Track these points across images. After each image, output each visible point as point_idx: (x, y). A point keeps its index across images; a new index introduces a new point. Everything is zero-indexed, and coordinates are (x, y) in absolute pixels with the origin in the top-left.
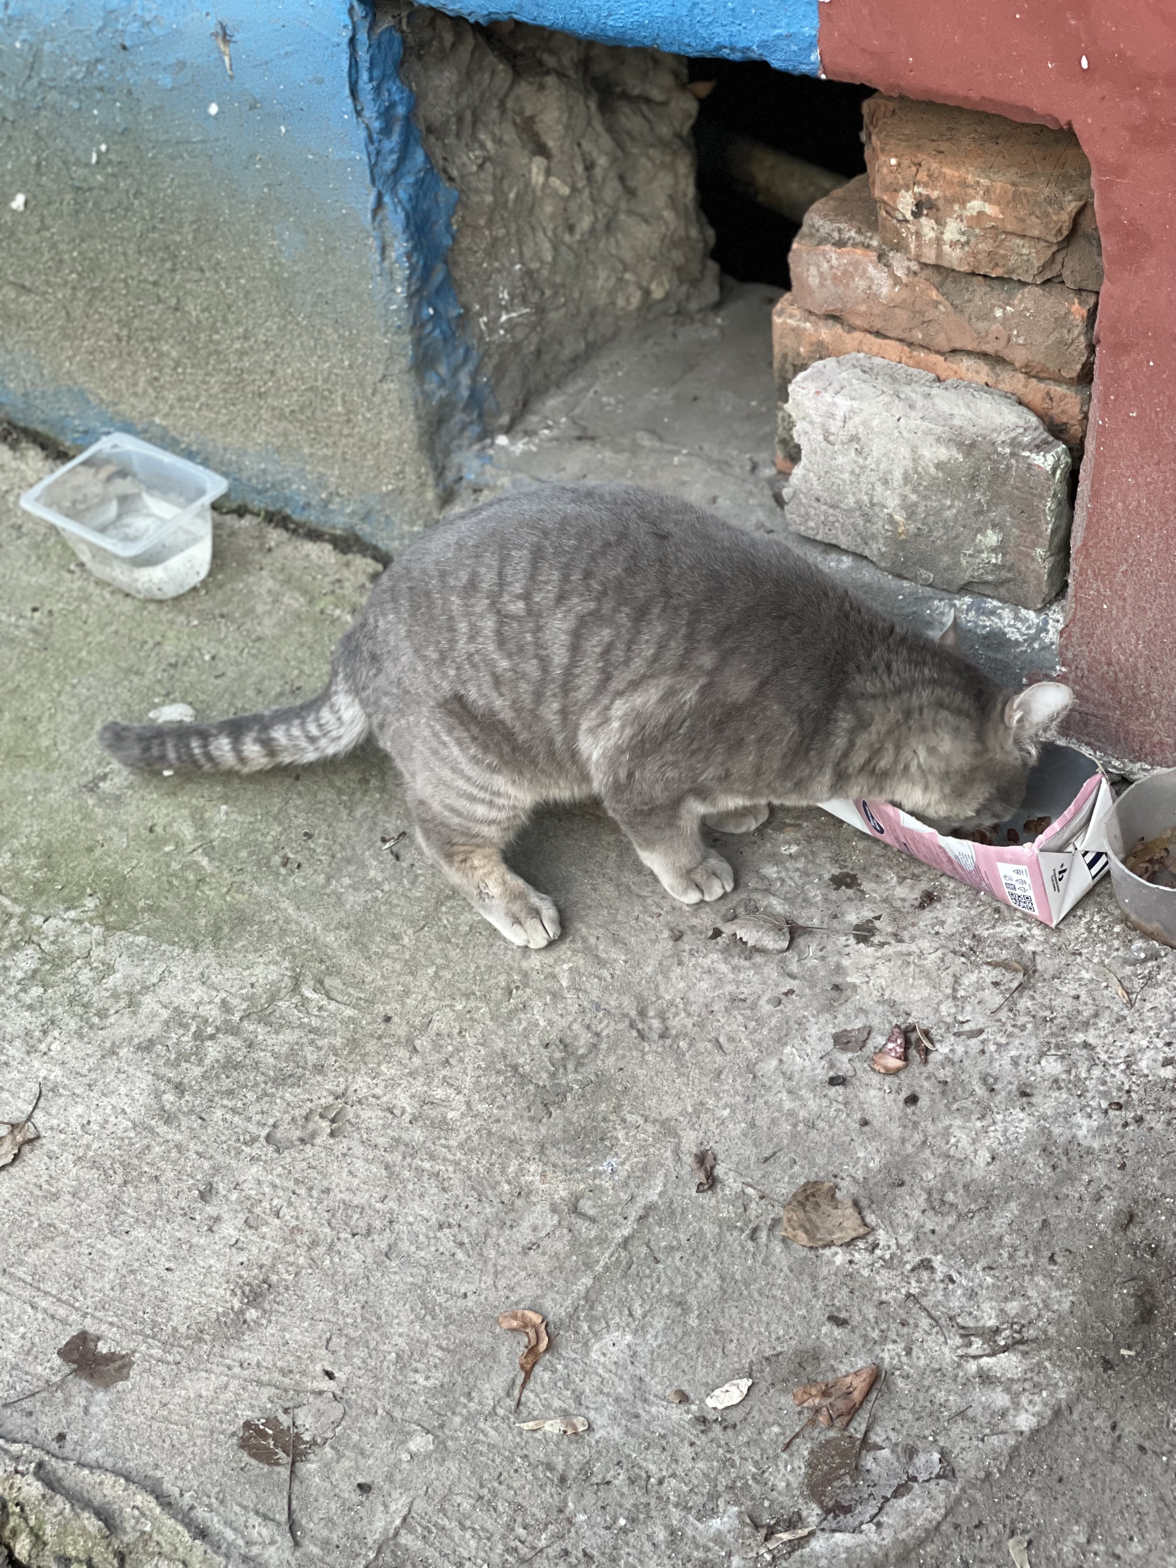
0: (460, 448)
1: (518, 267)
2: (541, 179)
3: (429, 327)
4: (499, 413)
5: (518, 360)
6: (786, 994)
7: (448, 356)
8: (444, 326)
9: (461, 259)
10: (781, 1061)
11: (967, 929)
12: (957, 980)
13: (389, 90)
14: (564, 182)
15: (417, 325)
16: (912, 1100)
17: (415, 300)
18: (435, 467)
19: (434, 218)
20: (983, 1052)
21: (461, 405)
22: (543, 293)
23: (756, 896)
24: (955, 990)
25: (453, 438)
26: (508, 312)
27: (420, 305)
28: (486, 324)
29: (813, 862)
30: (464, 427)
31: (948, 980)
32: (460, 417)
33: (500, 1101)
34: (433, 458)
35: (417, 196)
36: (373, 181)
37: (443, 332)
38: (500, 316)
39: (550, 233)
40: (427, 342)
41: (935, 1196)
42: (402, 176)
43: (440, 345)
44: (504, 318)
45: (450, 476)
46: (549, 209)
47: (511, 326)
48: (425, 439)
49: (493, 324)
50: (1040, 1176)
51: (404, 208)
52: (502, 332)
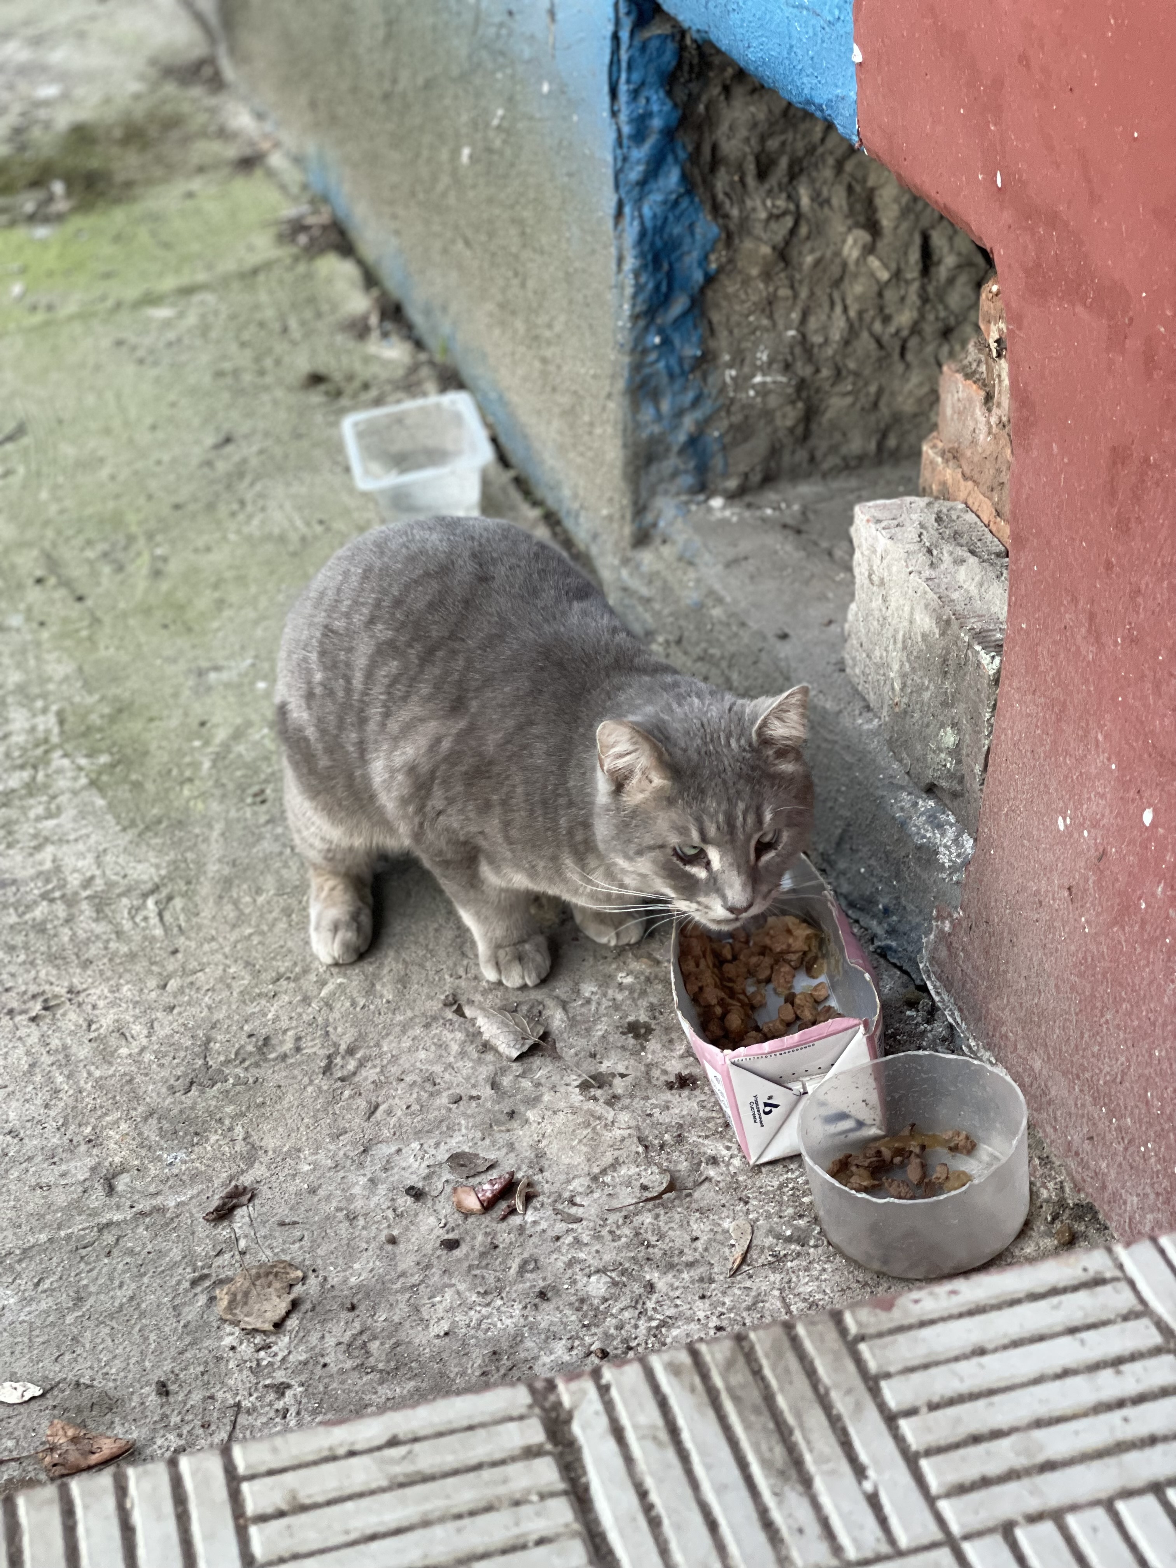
0: (666, 492)
1: (792, 333)
2: (855, 254)
3: (653, 357)
4: (725, 475)
5: (769, 429)
6: (472, 1098)
7: (674, 395)
8: (673, 361)
9: (724, 303)
10: (399, 1151)
11: (681, 1126)
12: (615, 1165)
13: (648, 100)
14: (886, 266)
15: (638, 349)
16: (451, 1245)
17: (642, 323)
18: (635, 503)
19: (685, 248)
20: (558, 1238)
21: (675, 448)
22: (817, 371)
23: (550, 1003)
24: (604, 1172)
25: (661, 481)
26: (764, 375)
27: (646, 329)
28: (732, 378)
29: (634, 1000)
30: (675, 474)
31: (608, 1159)
32: (672, 462)
33: (165, 1061)
34: (636, 492)
35: (666, 219)
36: (617, 186)
37: (668, 368)
38: (753, 376)
39: (852, 313)
40: (647, 371)
41: (365, 1337)
42: (650, 192)
43: (665, 380)
44: (758, 379)
45: (649, 518)
46: (858, 289)
47: (763, 391)
48: (631, 469)
49: (741, 382)
50: (463, 1374)
51: (642, 223)
52: (752, 393)
